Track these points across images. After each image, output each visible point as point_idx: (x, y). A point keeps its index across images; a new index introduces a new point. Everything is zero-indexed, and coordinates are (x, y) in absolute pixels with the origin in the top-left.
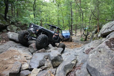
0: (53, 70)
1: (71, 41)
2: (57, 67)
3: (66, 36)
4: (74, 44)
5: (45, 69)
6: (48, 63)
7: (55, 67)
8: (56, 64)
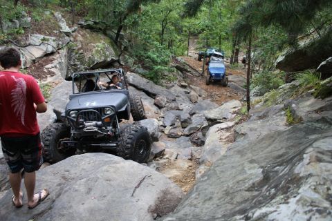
0: (182, 130)
1: (225, 86)
2: (185, 128)
3: (216, 74)
4: (228, 94)
5: (176, 128)
6: (178, 124)
7: (184, 128)
8: (184, 125)
